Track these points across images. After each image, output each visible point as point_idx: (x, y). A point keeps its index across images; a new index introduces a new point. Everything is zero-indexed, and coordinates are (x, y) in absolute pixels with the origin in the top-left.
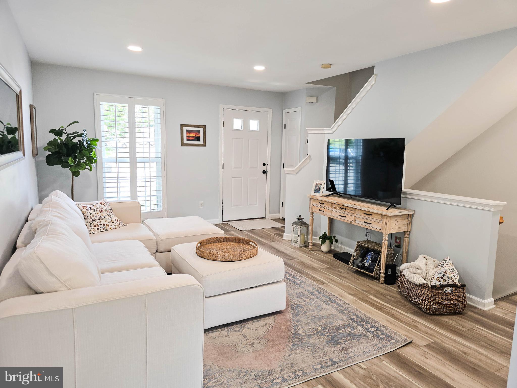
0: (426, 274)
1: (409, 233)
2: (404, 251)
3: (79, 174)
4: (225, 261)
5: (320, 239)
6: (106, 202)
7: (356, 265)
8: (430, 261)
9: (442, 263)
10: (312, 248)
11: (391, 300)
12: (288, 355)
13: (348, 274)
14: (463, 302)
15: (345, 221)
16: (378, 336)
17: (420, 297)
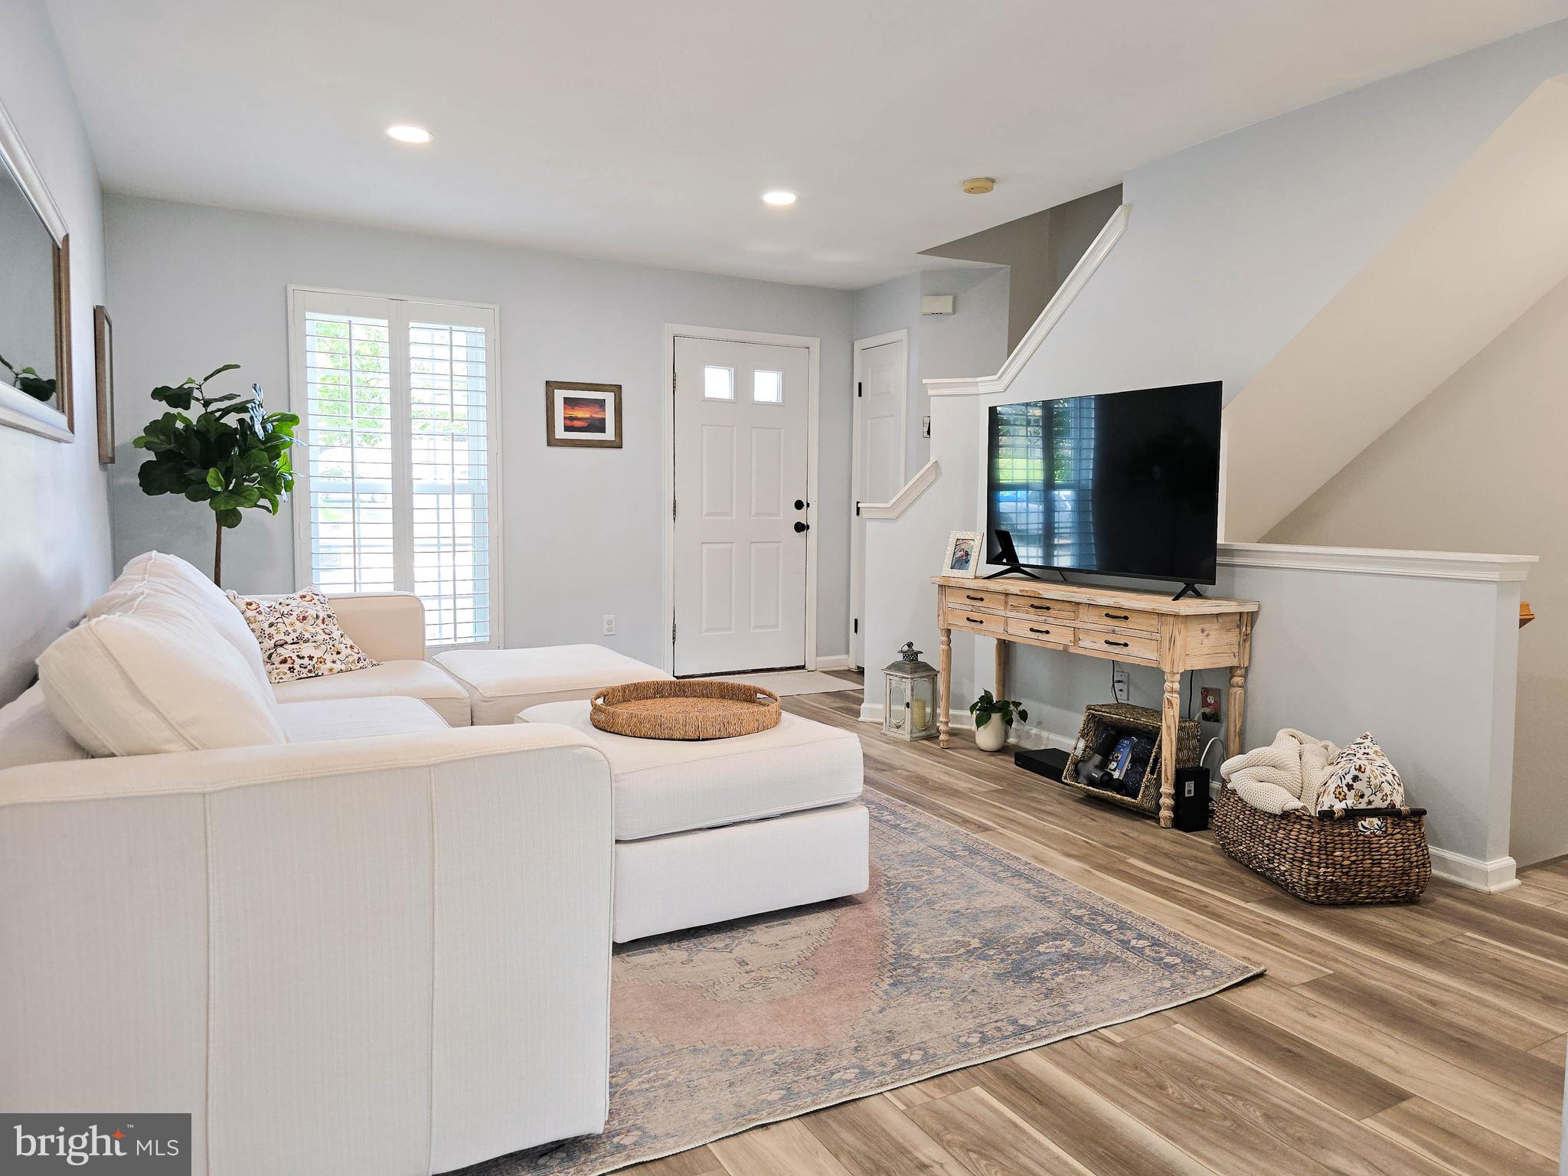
0: (1302, 783)
1: (1243, 670)
2: (1232, 729)
3: (237, 520)
4: (679, 740)
5: (972, 713)
6: (317, 595)
7: (1086, 779)
8: (1312, 746)
9: (1350, 752)
10: (947, 741)
11: (1195, 869)
12: (879, 1009)
13: (1062, 806)
14: (1419, 863)
15: (1049, 646)
16: (1158, 961)
17: (1286, 851)
